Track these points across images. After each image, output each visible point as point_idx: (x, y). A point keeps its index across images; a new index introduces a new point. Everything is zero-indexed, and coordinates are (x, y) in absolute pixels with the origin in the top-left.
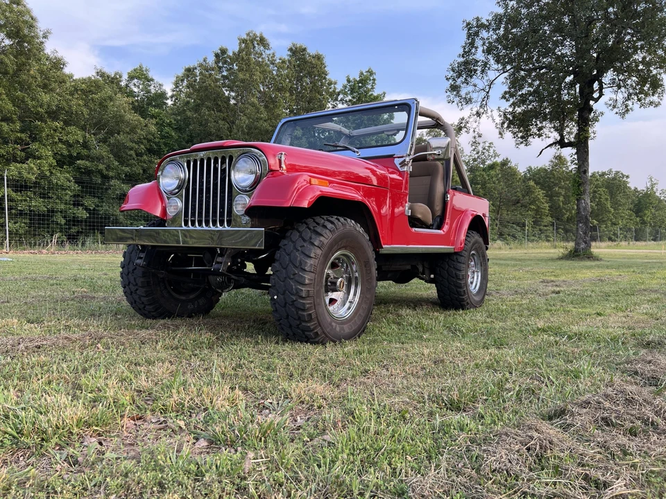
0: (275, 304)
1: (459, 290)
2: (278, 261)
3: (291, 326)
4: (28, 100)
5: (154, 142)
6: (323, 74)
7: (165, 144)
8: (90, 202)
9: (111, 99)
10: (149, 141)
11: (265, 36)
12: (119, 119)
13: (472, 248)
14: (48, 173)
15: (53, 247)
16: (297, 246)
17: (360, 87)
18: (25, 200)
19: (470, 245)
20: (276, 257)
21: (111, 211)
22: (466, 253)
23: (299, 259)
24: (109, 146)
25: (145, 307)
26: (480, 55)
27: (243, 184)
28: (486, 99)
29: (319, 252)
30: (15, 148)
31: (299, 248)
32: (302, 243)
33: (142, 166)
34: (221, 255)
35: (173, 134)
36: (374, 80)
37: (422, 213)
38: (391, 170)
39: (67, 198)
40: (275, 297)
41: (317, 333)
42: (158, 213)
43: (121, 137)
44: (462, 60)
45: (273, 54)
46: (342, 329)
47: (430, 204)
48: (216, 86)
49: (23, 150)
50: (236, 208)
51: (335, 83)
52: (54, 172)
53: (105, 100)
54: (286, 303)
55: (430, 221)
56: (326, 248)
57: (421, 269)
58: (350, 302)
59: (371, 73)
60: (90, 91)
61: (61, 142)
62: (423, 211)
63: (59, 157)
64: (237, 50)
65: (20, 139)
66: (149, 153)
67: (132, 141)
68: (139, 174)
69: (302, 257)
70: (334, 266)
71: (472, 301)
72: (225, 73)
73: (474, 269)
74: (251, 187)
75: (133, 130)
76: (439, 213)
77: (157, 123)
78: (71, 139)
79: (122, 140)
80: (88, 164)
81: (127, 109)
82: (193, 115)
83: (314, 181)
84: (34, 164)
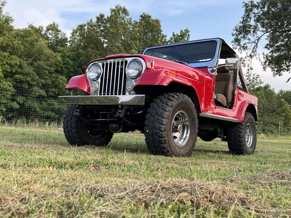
0: (147, 135)
1: (240, 144)
2: (149, 113)
3: (155, 146)
5: (59, 66)
6: (159, 31)
7: (66, 68)
8: (20, 99)
9: (37, 41)
10: (56, 65)
11: (126, 8)
12: (40, 52)
13: (248, 121)
16: (159, 106)
17: (180, 39)
19: (247, 119)
20: (148, 111)
21: (32, 105)
22: (245, 124)
23: (160, 112)
24: (34, 67)
25: (75, 139)
26: (252, 23)
27: (132, 75)
28: (256, 47)
29: (171, 109)
31: (161, 107)
32: (162, 104)
34: (121, 109)
35: (71, 62)
36: (189, 35)
37: (221, 99)
38: (206, 74)
39: (8, 96)
40: (147, 131)
41: (168, 150)
42: (86, 90)
43: (41, 63)
44: (241, 24)
45: (131, 18)
46: (180, 151)
47: (226, 95)
48: (97, 36)
50: (128, 87)
51: (166, 36)
53: (33, 41)
54: (153, 134)
55: (226, 105)
56: (174, 107)
57: (219, 131)
58: (184, 139)
59: (187, 31)
60: (25, 36)
61: (7, 64)
62: (221, 98)
63: (5, 73)
64: (109, 15)
66: (56, 73)
67: (47, 65)
69: (162, 111)
70: (176, 119)
71: (248, 151)
72: (102, 29)
73: (249, 133)
74: (136, 77)
75: (48, 59)
76: (230, 101)
77: (62, 56)
78: (13, 62)
79: (42, 64)
80: (21, 77)
81: (45, 47)
82: (82, 52)
83: (169, 74)
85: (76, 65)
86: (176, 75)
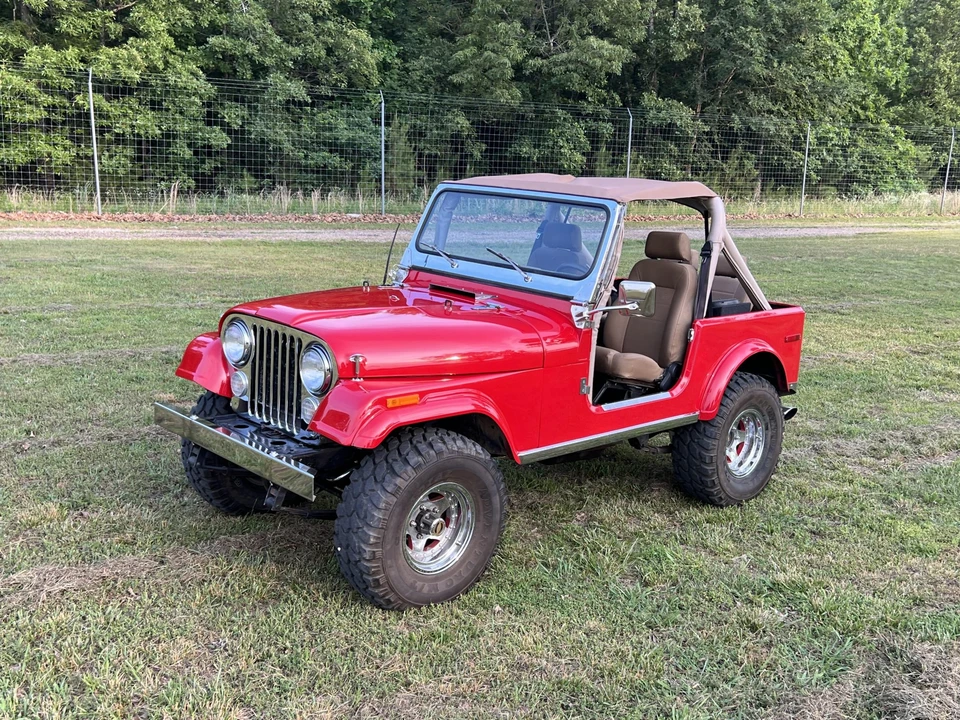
2: (343, 501)
8: (233, 114)
14: (160, 64)
15: (172, 202)
16: (366, 488)
18: (125, 115)
23: (365, 508)
24: (264, 5)
27: (311, 387)
29: (392, 500)
30: (106, 17)
31: (368, 492)
40: (339, 549)
46: (434, 588)
49: (118, 20)
50: (303, 413)
52: (171, 60)
54: (349, 560)
58: (458, 545)
63: (180, 29)
68: (319, 58)
69: (370, 506)
70: (434, 496)
74: (321, 391)
76: (675, 359)
80: (227, 42)
83: (394, 402)
84: (137, 49)
86: (422, 394)
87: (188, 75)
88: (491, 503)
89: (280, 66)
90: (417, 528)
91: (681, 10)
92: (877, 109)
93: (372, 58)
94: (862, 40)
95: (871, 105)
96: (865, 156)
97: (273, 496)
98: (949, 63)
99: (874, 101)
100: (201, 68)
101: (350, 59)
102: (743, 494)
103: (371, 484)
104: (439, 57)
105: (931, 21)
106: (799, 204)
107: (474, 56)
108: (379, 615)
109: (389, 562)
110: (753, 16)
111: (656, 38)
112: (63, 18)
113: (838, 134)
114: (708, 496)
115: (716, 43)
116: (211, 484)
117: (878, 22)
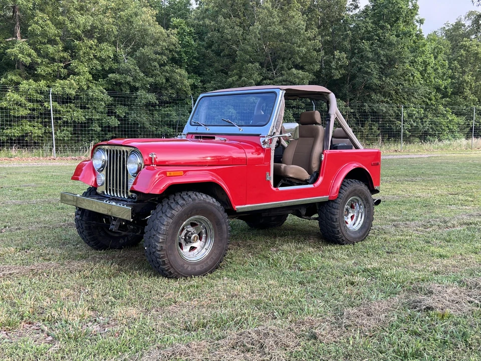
1: (334, 229)
4: (67, 22)
5: (176, 52)
7: (186, 53)
8: (121, 111)
9: (136, 14)
10: (170, 51)
12: (144, 32)
13: (350, 194)
14: (85, 87)
16: (158, 216)
18: (68, 112)
19: (347, 192)
23: (157, 225)
24: (135, 59)
27: (133, 172)
29: (171, 221)
30: (59, 66)
31: (159, 218)
33: (165, 76)
34: (114, 221)
35: (193, 42)
39: (101, 109)
40: (146, 248)
41: (170, 272)
43: (146, 50)
46: (194, 268)
49: (65, 67)
52: (90, 86)
53: (131, 16)
54: (150, 253)
56: (176, 218)
58: (206, 249)
60: (118, 10)
61: (96, 58)
63: (95, 71)
65: (63, 57)
66: (171, 63)
67: (156, 53)
68: (162, 83)
69: (159, 224)
70: (194, 224)
75: (156, 42)
76: (315, 170)
77: (179, 33)
78: (103, 55)
79: (146, 53)
80: (118, 76)
81: (152, 21)
82: (211, 23)
83: (170, 174)
84: (74, 80)
85: (203, 46)
86: (185, 172)
87: (98, 91)
88: (221, 228)
89: (143, 87)
90: (185, 240)
91: (336, 55)
92: (437, 100)
93: (188, 82)
94: (426, 67)
95: (433, 98)
96: (432, 122)
97: (114, 225)
98: (470, 77)
99: (435, 96)
100: (105, 89)
101: (177, 83)
102: (355, 239)
103: (160, 214)
104: (220, 82)
105: (459, 58)
106: (401, 146)
107: (237, 80)
108: (166, 280)
109: (170, 252)
110: (371, 57)
111: (325, 69)
112: (39, 67)
113: (418, 112)
114: (336, 239)
115: (354, 70)
116: (88, 233)
117: (433, 58)
